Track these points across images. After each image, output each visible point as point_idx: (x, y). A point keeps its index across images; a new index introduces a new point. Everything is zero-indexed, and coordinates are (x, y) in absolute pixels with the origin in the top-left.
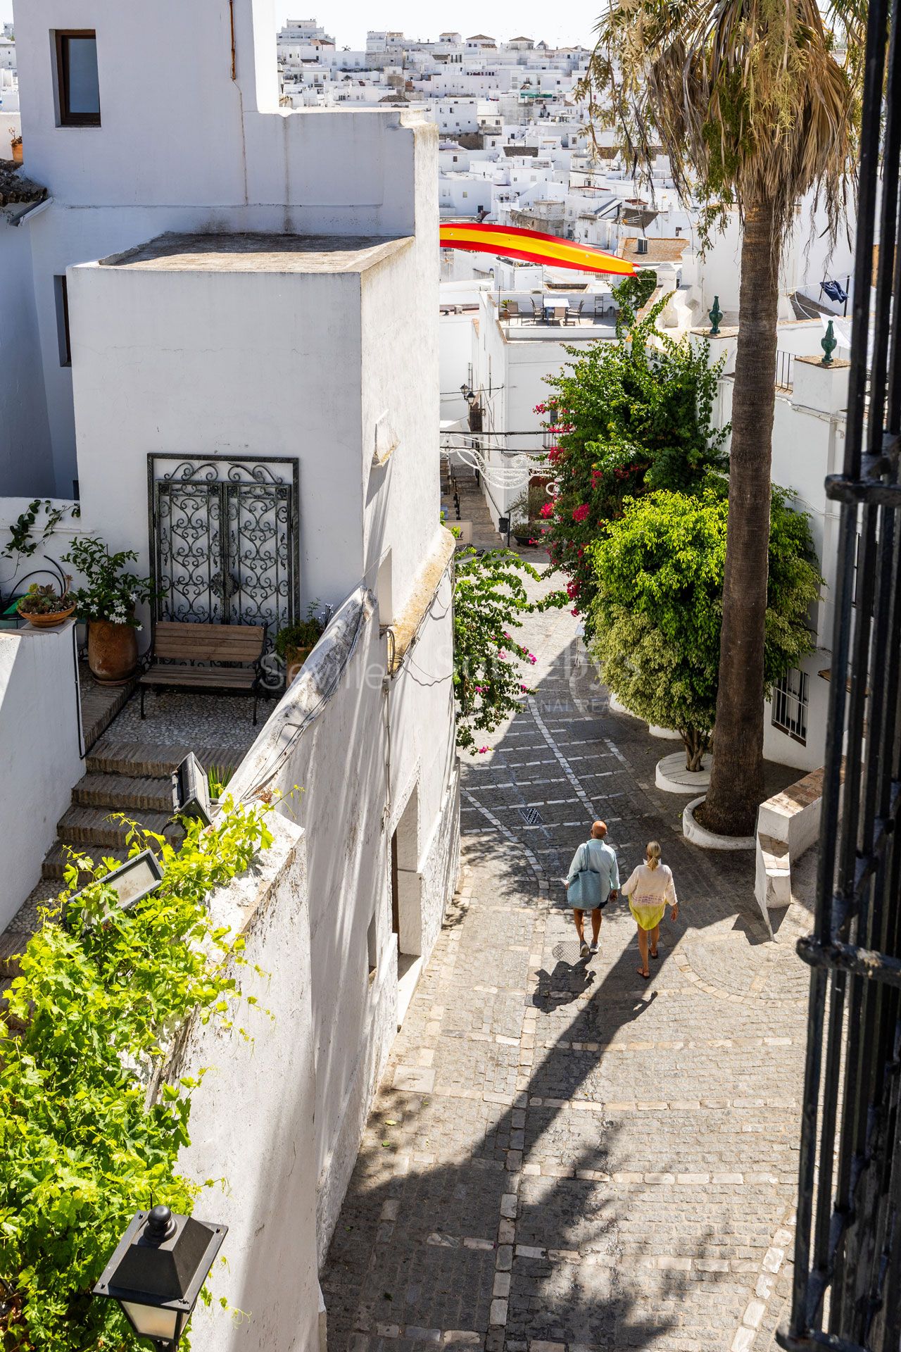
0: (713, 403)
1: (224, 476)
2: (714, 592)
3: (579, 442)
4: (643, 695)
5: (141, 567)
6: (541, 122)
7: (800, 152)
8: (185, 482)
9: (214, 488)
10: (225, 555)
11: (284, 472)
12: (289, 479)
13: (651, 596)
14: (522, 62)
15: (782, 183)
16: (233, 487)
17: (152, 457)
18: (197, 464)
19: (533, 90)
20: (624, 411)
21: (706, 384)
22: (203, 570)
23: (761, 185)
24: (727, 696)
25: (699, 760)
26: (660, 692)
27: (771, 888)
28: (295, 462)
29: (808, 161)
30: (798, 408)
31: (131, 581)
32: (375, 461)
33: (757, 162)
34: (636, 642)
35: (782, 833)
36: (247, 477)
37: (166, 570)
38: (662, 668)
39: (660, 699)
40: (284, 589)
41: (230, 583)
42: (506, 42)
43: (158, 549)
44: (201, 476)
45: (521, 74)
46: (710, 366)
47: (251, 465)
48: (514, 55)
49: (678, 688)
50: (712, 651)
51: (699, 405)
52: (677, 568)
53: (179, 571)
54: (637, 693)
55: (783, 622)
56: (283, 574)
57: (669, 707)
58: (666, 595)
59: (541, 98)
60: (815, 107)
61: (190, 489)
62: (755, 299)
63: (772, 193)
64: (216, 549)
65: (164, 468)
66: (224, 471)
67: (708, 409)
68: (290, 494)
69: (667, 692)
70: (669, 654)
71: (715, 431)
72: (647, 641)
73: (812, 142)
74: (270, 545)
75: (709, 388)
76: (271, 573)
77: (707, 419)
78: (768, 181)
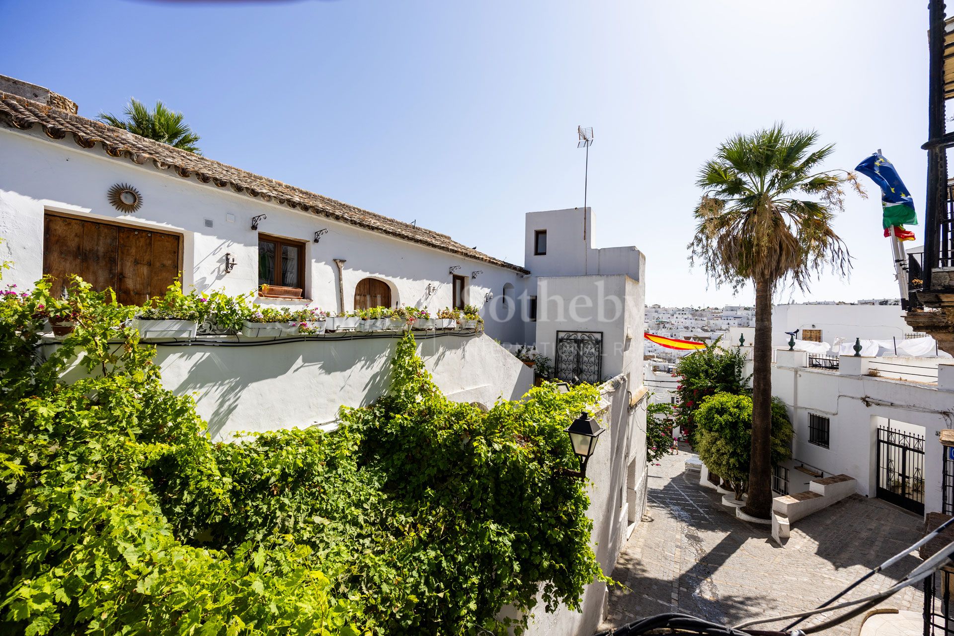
0: (742, 370)
1: (579, 338)
2: (747, 425)
3: (688, 380)
4: (717, 463)
5: (552, 364)
6: (663, 330)
7: (779, 262)
8: (567, 339)
9: (577, 341)
10: (578, 361)
11: (598, 336)
12: (600, 338)
13: (721, 424)
14: (656, 312)
15: (772, 273)
16: (582, 341)
17: (558, 332)
18: (571, 334)
19: (661, 320)
20: (706, 372)
21: (739, 363)
22: (571, 367)
23: (763, 274)
24: (755, 462)
25: (741, 496)
26: (724, 463)
27: (780, 528)
28: (602, 333)
29: (783, 265)
30: (779, 367)
31: (549, 368)
32: (627, 337)
33: (761, 266)
34: (715, 443)
35: (785, 510)
36: (586, 338)
37: (560, 366)
38: (725, 453)
39: (724, 465)
40: (596, 373)
41: (579, 371)
42: (651, 306)
43: (558, 359)
44: (572, 337)
45: (656, 315)
46: (741, 355)
47: (588, 334)
48: (654, 310)
49: (732, 461)
50: (746, 447)
51: (736, 370)
52: (731, 414)
53: (564, 366)
54: (715, 462)
55: (778, 441)
56: (596, 368)
57: (728, 469)
58: (726, 423)
59: (662, 323)
60: (784, 246)
61: (569, 341)
62: (762, 314)
63: (767, 277)
64: (575, 360)
65: (561, 335)
66: (579, 336)
67: (740, 372)
68: (599, 343)
69: (728, 463)
70: (728, 447)
71: (743, 379)
72: (718, 443)
73: (784, 258)
74: (593, 359)
75: (741, 363)
76: (592, 368)
77: (740, 375)
78: (766, 272)
